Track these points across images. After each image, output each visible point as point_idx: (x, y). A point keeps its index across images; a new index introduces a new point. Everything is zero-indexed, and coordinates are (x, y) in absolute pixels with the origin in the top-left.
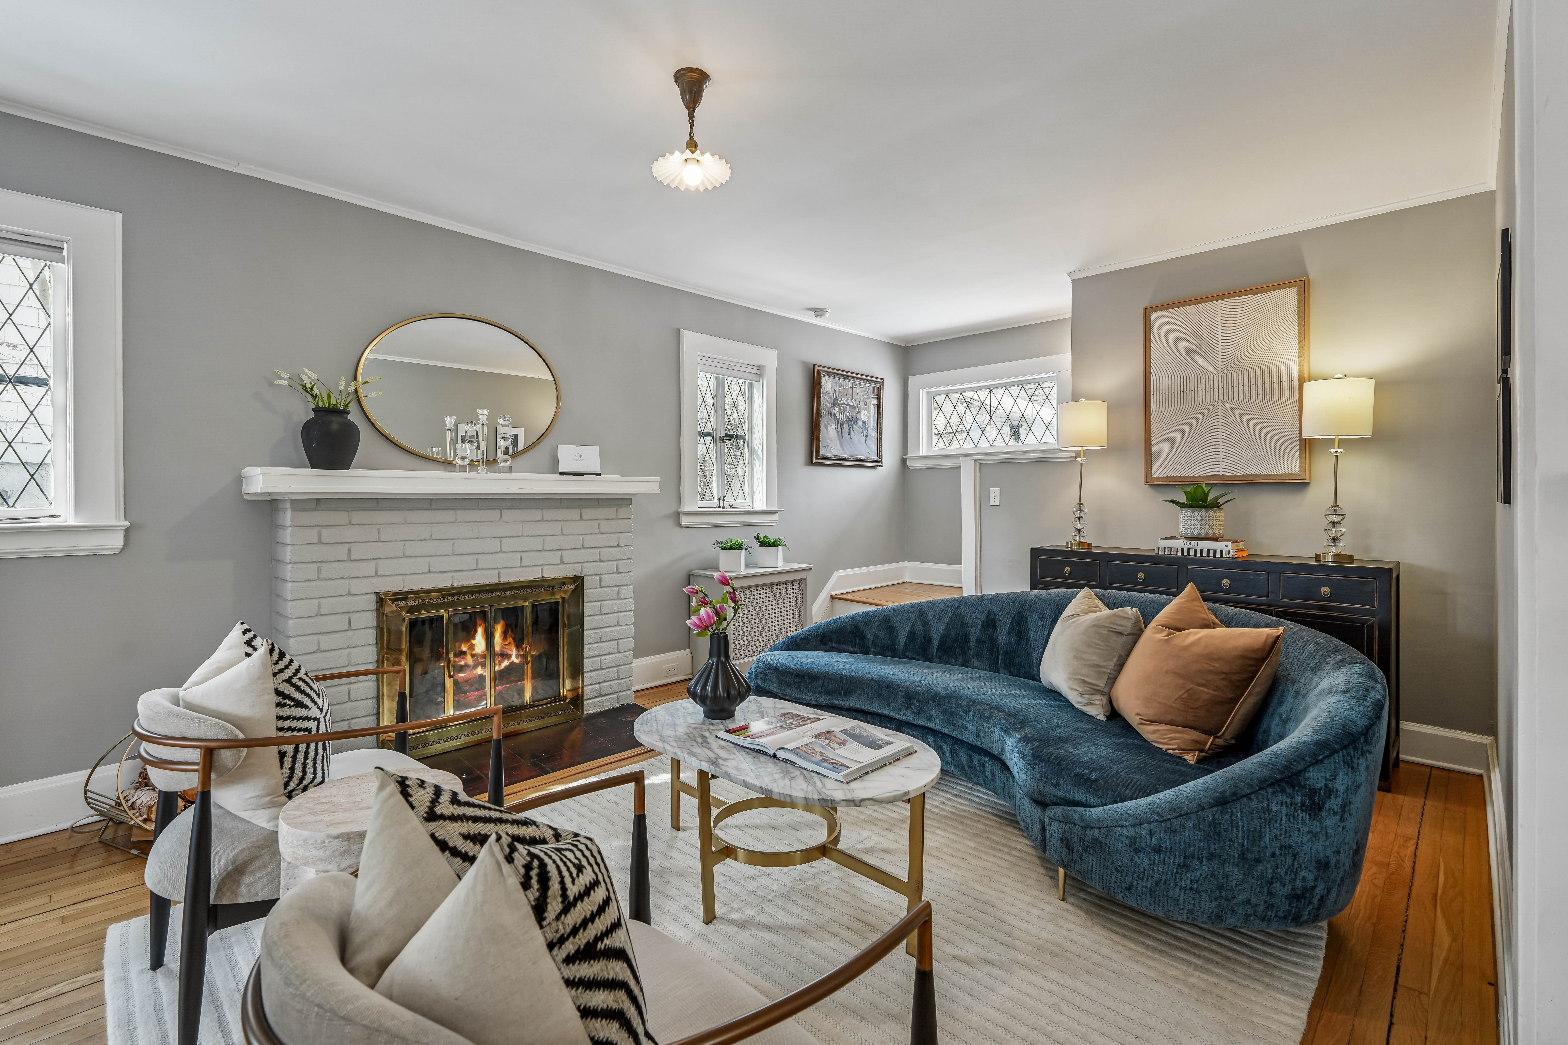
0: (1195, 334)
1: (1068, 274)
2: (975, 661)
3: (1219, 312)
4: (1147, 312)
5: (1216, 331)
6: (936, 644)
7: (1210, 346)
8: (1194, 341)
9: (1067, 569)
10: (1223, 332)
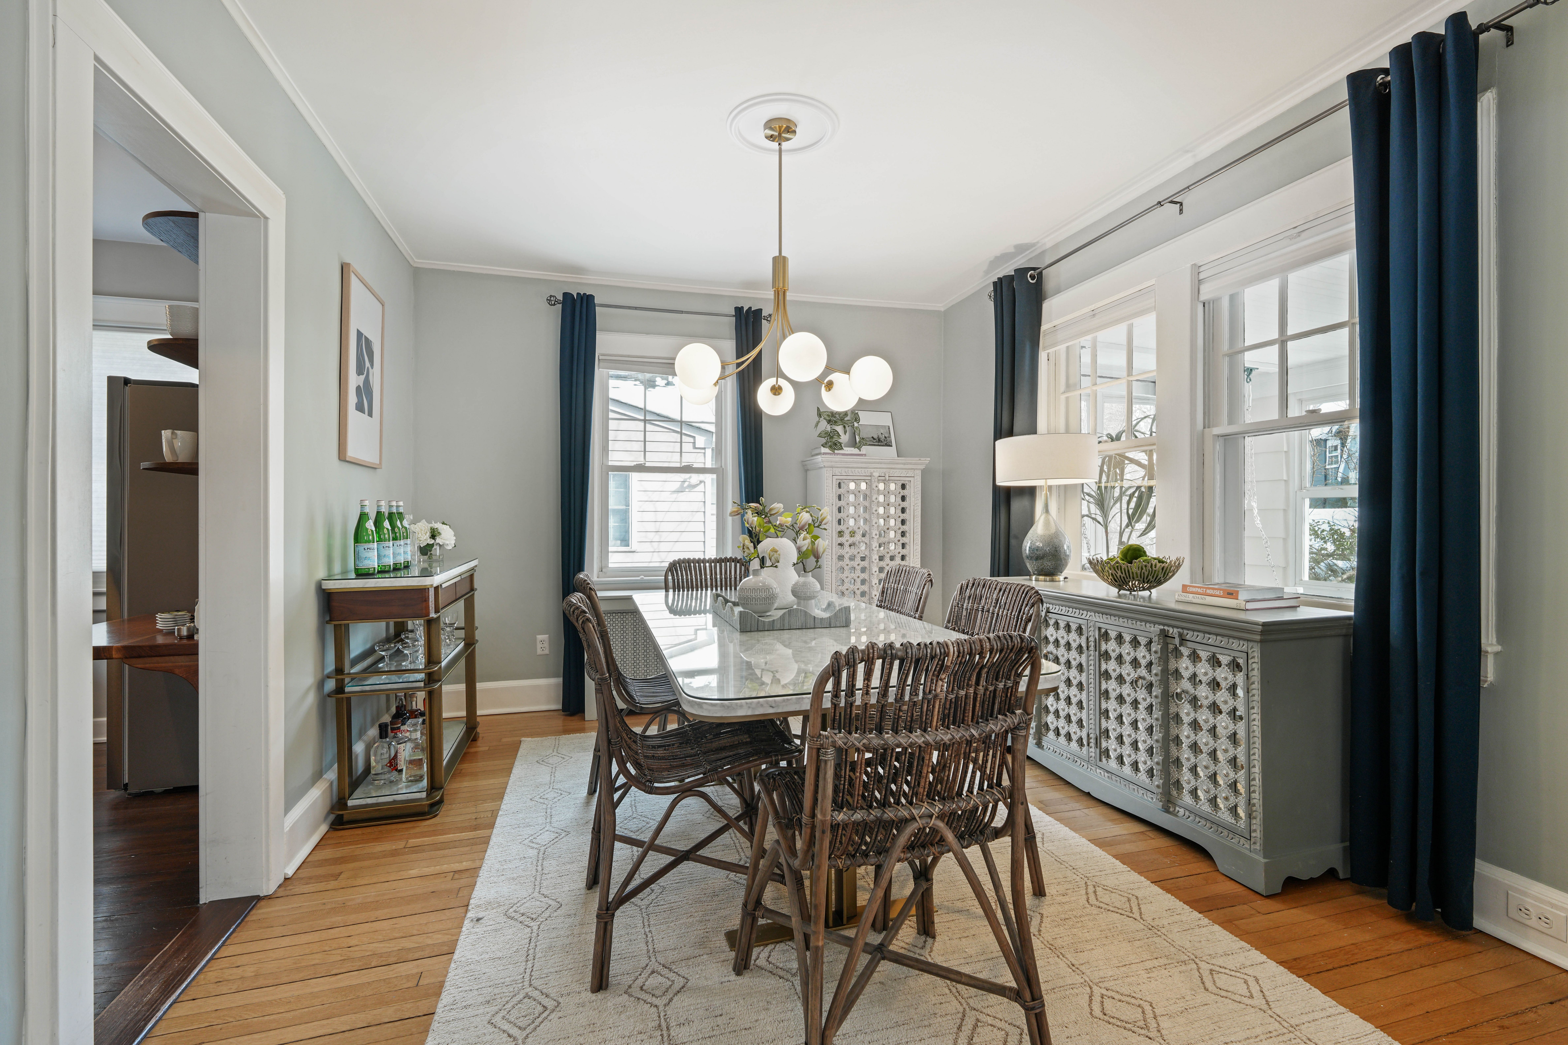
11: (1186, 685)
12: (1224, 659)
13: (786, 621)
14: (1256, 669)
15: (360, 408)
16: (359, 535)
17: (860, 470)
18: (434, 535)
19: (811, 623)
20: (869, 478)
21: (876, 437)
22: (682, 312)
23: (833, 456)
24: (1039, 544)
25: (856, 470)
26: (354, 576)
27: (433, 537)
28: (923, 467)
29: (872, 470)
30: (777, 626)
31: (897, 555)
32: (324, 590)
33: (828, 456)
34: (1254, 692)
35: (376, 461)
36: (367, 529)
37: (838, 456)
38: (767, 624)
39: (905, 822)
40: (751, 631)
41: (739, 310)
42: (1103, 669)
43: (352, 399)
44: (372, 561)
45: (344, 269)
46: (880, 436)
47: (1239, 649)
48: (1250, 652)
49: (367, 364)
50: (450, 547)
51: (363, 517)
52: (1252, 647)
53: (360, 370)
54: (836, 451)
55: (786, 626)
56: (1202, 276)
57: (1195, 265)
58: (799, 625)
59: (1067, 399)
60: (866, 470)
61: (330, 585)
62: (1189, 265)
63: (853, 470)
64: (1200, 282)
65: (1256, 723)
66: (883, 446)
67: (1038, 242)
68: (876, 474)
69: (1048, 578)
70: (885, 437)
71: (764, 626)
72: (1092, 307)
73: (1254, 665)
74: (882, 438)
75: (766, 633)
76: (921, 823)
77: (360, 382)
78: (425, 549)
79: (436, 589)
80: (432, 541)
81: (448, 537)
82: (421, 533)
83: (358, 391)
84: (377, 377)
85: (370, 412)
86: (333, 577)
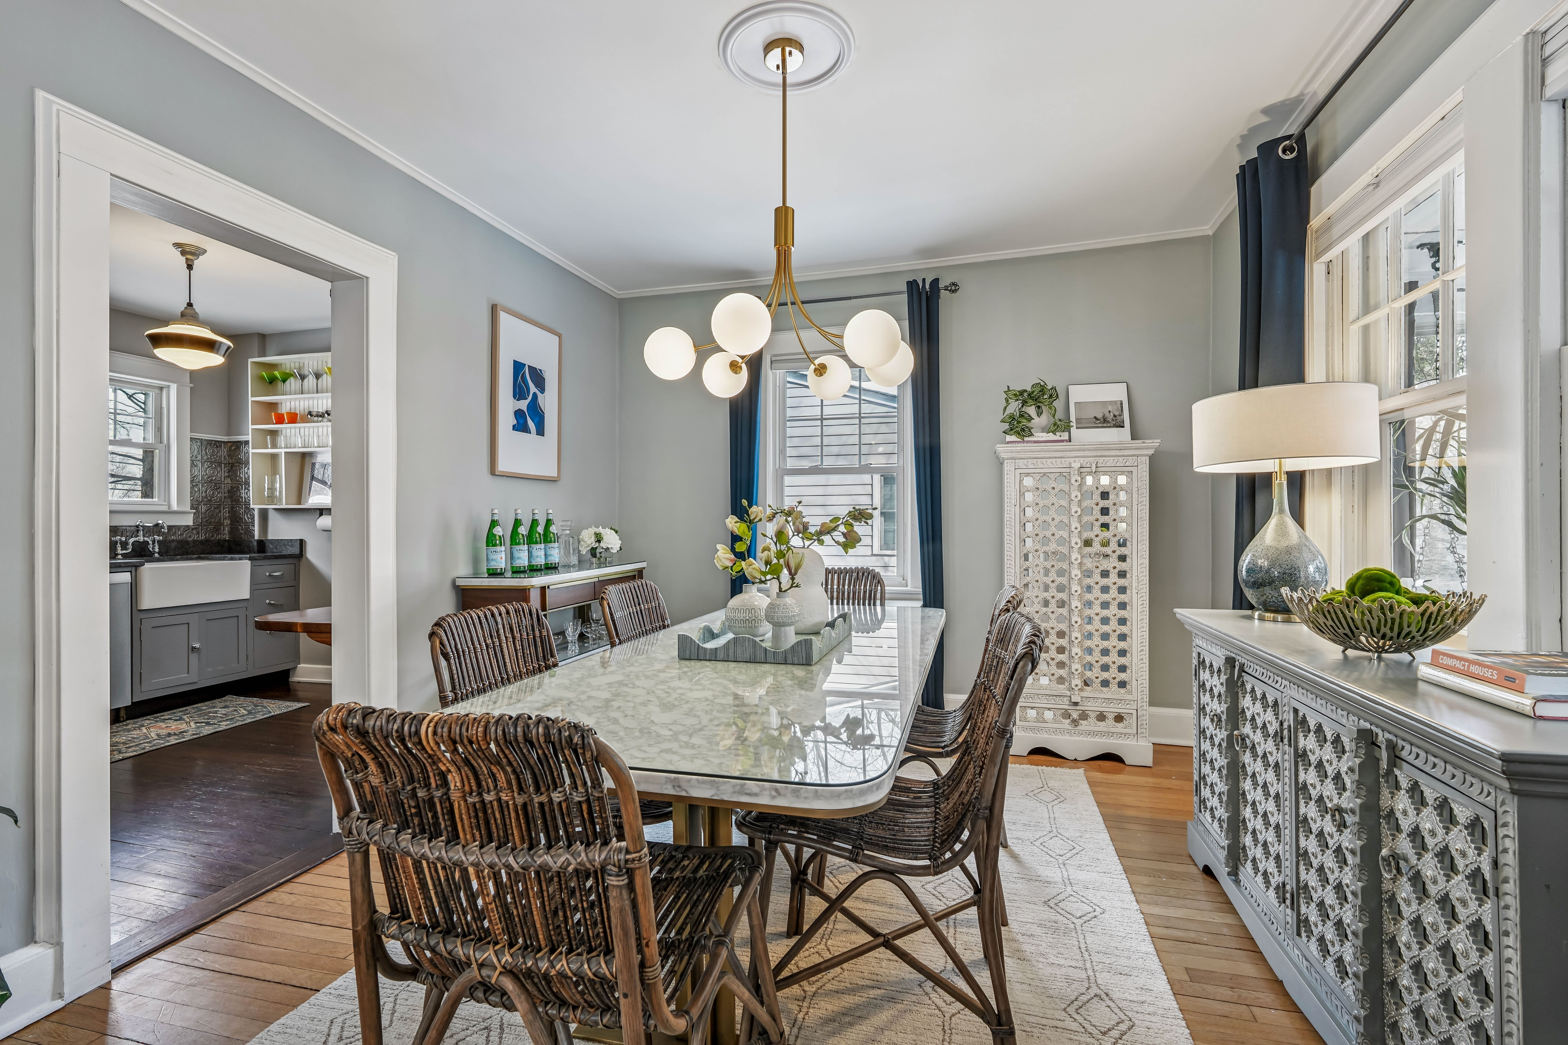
11: (1404, 846)
12: (1463, 814)
13: (731, 651)
14: (1511, 852)
15: (521, 427)
16: (491, 540)
17: (1053, 460)
18: (599, 539)
19: (760, 656)
20: (1068, 470)
21: (1100, 416)
22: (850, 298)
23: (1022, 444)
24: (1263, 562)
25: (1049, 460)
26: (486, 575)
27: (598, 541)
28: (1151, 452)
29: (1072, 460)
30: (721, 655)
31: (1112, 570)
32: (459, 586)
33: (1014, 445)
34: (1509, 900)
35: (554, 473)
36: (495, 535)
37: (1029, 444)
38: (708, 652)
39: (465, 964)
40: (690, 659)
41: (912, 285)
42: (1301, 780)
43: (507, 420)
44: (500, 560)
45: (494, 310)
46: (1107, 415)
47: (1481, 799)
48: (1500, 811)
49: (533, 389)
50: (615, 551)
51: (497, 524)
52: (1503, 803)
53: (519, 395)
54: (1026, 439)
55: (731, 657)
56: (1548, 51)
57: (1533, 32)
58: (747, 656)
59: (1366, 329)
60: (1063, 460)
61: (464, 583)
62: (1519, 39)
63: (1044, 460)
64: (1545, 62)
65: (1512, 967)
66: (1110, 427)
67: (1302, 94)
68: (1076, 465)
69: (1280, 617)
70: (1115, 416)
71: (705, 655)
72: (1374, 170)
73: (1508, 843)
74: (1110, 417)
75: (707, 663)
76: (478, 971)
77: (523, 405)
78: (593, 552)
79: (543, 589)
80: (597, 545)
81: (612, 541)
82: (588, 538)
83: (519, 414)
84: (549, 402)
85: (541, 432)
86: (476, 575)
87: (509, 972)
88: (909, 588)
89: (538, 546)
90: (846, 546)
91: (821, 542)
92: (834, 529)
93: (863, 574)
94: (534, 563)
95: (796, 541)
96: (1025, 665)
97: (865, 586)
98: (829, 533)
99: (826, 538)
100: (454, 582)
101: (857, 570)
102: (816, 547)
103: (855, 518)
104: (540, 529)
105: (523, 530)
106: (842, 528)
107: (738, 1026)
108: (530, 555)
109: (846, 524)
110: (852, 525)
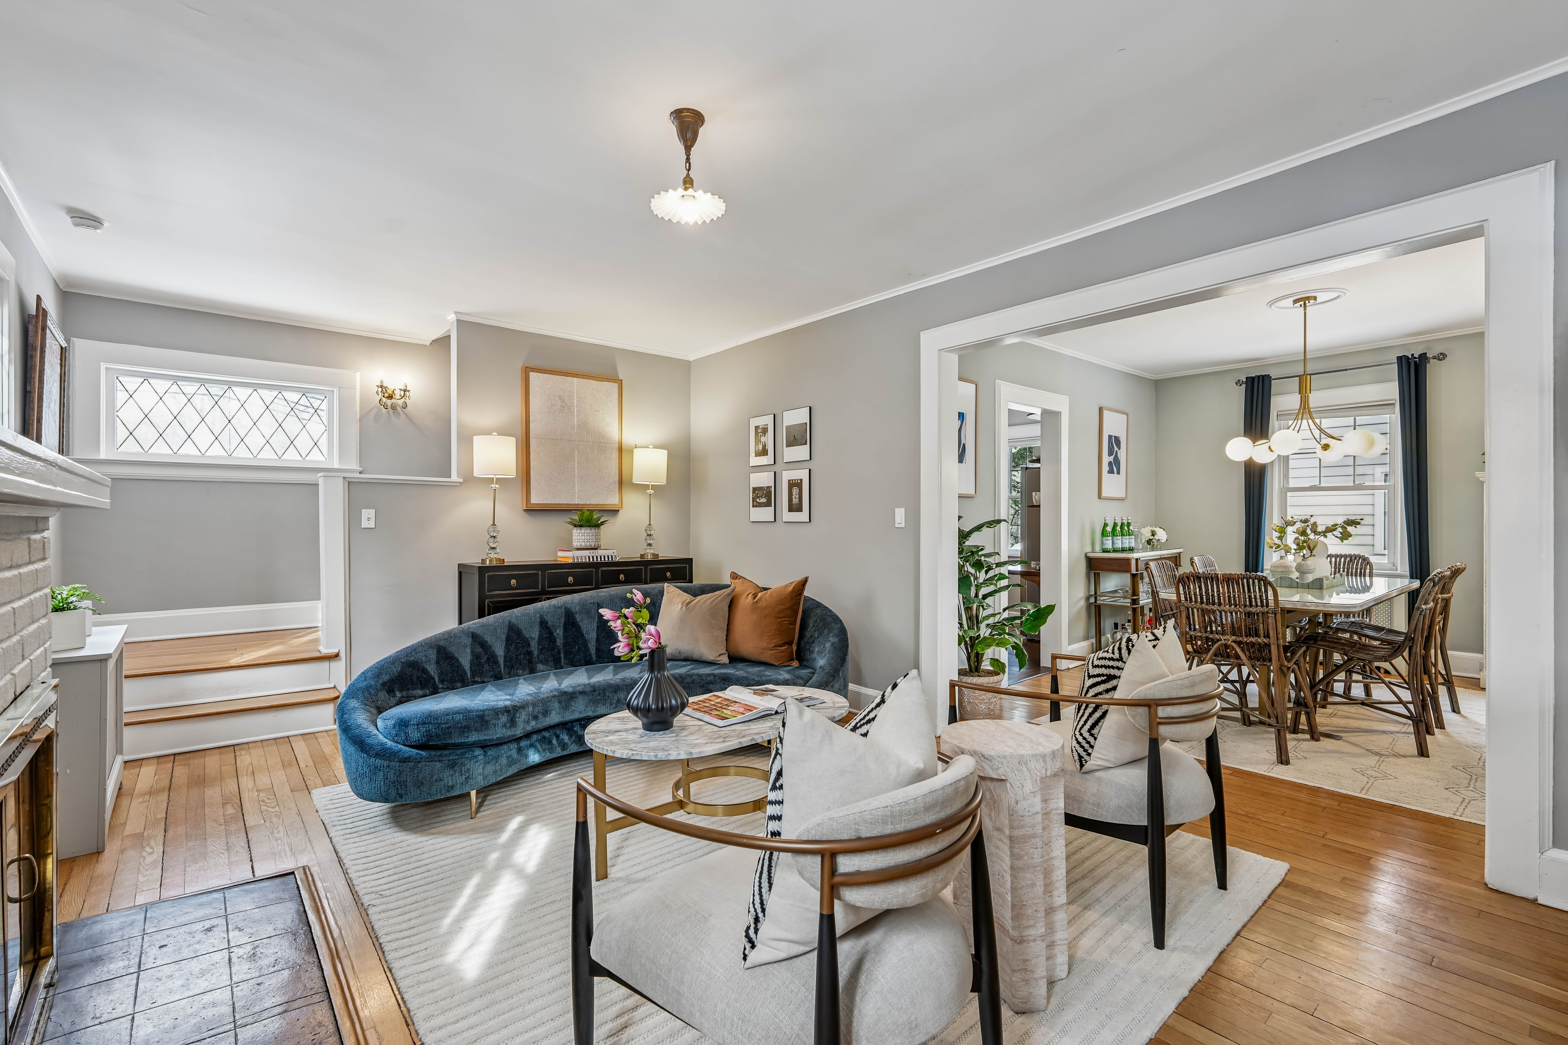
0: (560, 397)
1: (456, 313)
2: (540, 666)
3: (575, 386)
4: (527, 371)
5: (573, 399)
6: (501, 661)
7: (570, 409)
8: (559, 403)
9: (513, 582)
10: (577, 401)
15: (1111, 471)
16: (1104, 533)
19: (1295, 585)
27: (1153, 535)
32: (1089, 557)
35: (1123, 496)
36: (1107, 531)
39: (1218, 640)
41: (1400, 359)
43: (1105, 468)
44: (1109, 545)
45: (1101, 410)
49: (1116, 448)
50: (1163, 541)
51: (1106, 525)
53: (1110, 453)
61: (1091, 555)
76: (1223, 642)
77: (1111, 458)
78: (1149, 542)
79: (1137, 560)
80: (1152, 537)
81: (1162, 535)
82: (1146, 533)
83: (1110, 464)
84: (1122, 455)
85: (1118, 473)
86: (1093, 552)
87: (1234, 642)
88: (1399, 572)
89: (1118, 538)
90: (1342, 539)
91: (1325, 536)
92: (1334, 530)
93: (1355, 559)
94: (1115, 547)
95: (1312, 536)
96: (1430, 583)
97: (1357, 565)
98: (1331, 532)
99: (1329, 535)
100: (1086, 555)
101: (1351, 556)
102: (1322, 539)
103: (1348, 524)
104: (1118, 528)
105: (1109, 529)
106: (1340, 530)
107: (1289, 721)
108: (1113, 543)
109: (1343, 527)
110: (1346, 528)
